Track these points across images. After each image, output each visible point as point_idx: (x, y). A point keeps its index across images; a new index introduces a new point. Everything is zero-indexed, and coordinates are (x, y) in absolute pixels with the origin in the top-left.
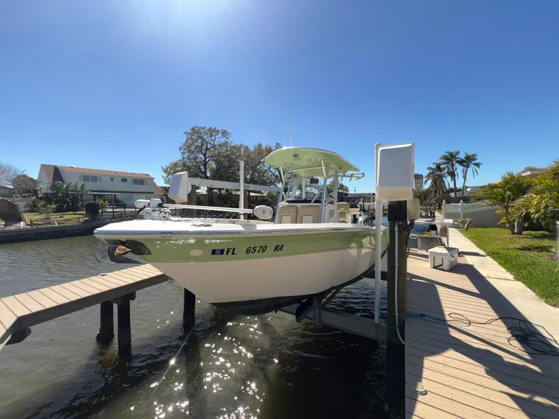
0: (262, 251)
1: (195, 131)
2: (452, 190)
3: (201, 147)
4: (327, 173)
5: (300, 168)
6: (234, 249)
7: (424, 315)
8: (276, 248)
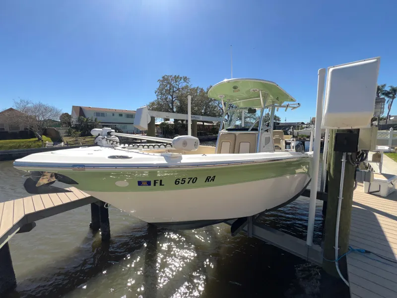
0: (193, 182)
1: (165, 79)
3: (170, 90)
4: (265, 102)
5: (239, 100)
6: (161, 181)
7: (369, 252)
8: (207, 178)
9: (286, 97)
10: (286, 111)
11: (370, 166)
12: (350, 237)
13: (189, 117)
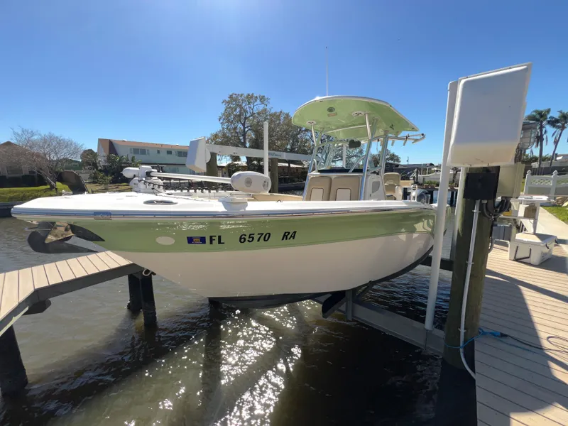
0: (265, 240)
1: (233, 99)
2: (535, 159)
3: (240, 116)
4: (373, 133)
5: (338, 128)
6: (220, 237)
7: (506, 336)
8: (284, 235)
9: (406, 125)
10: (404, 145)
11: (523, 225)
12: (481, 316)
13: (265, 154)
